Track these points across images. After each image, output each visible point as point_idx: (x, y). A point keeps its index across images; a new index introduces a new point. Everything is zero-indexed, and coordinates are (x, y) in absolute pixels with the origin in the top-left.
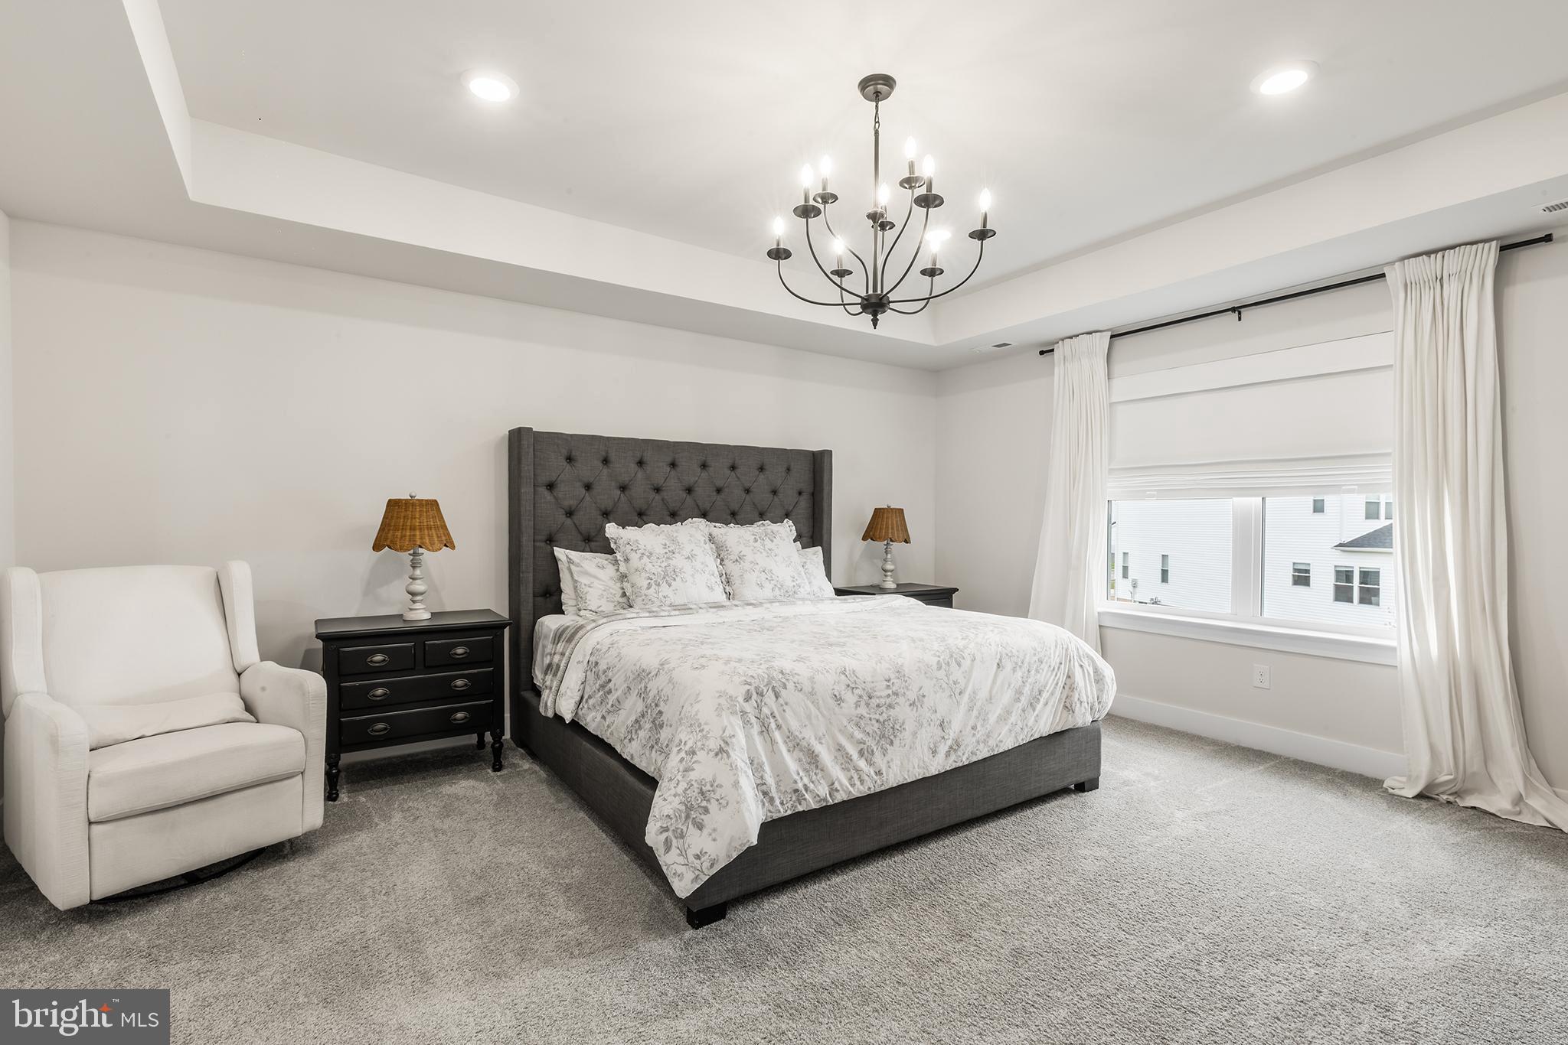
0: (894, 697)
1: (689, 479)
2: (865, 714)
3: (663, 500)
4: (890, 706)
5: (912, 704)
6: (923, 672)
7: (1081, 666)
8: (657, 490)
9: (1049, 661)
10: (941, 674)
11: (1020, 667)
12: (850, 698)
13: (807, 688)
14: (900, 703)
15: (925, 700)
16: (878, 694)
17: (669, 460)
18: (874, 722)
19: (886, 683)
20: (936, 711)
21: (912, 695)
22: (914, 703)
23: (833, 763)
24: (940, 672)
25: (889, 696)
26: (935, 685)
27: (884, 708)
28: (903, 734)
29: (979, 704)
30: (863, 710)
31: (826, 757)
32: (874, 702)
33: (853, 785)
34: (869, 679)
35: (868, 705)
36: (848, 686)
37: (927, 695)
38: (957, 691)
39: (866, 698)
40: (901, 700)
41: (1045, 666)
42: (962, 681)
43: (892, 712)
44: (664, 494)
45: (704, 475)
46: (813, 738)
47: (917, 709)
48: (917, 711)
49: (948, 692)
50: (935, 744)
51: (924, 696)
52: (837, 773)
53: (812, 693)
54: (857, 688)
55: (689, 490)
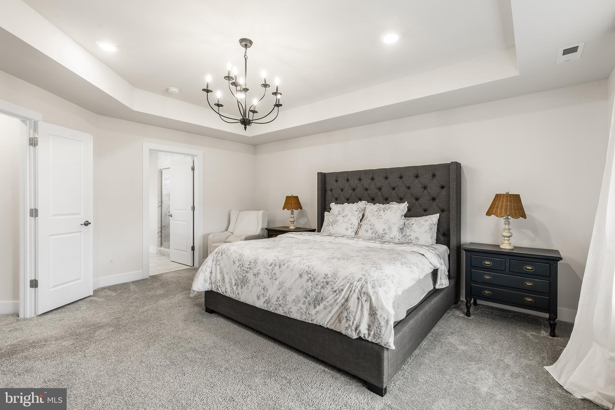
0: (249, 269)
1: (379, 185)
2: (239, 271)
3: (368, 194)
4: (247, 272)
5: (254, 275)
6: (263, 265)
7: (358, 298)
8: (366, 190)
9: (333, 285)
10: (271, 268)
11: (312, 281)
12: (237, 264)
13: (228, 256)
14: (250, 272)
15: (260, 275)
16: (245, 266)
17: (371, 177)
18: (241, 275)
19: (249, 263)
20: (263, 282)
21: (255, 271)
22: (255, 274)
23: (228, 283)
24: (270, 267)
25: (248, 268)
26: (265, 271)
27: (245, 272)
28: (249, 284)
29: (284, 288)
30: (239, 269)
31: (227, 280)
32: (243, 268)
33: (231, 293)
34: (245, 260)
35: (241, 268)
36: (239, 259)
37: (261, 274)
38: (274, 278)
39: (241, 266)
40: (251, 271)
41: (329, 287)
42: (278, 274)
43: (247, 274)
44: (368, 191)
45: (386, 182)
46: (225, 272)
47: (256, 277)
48: (255, 278)
49: (270, 276)
50: (260, 295)
51: (260, 274)
52: (228, 286)
53: (229, 258)
54: (241, 261)
55: (380, 189)
